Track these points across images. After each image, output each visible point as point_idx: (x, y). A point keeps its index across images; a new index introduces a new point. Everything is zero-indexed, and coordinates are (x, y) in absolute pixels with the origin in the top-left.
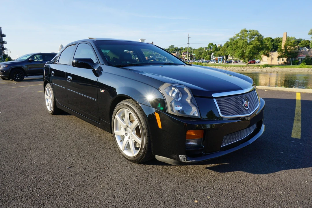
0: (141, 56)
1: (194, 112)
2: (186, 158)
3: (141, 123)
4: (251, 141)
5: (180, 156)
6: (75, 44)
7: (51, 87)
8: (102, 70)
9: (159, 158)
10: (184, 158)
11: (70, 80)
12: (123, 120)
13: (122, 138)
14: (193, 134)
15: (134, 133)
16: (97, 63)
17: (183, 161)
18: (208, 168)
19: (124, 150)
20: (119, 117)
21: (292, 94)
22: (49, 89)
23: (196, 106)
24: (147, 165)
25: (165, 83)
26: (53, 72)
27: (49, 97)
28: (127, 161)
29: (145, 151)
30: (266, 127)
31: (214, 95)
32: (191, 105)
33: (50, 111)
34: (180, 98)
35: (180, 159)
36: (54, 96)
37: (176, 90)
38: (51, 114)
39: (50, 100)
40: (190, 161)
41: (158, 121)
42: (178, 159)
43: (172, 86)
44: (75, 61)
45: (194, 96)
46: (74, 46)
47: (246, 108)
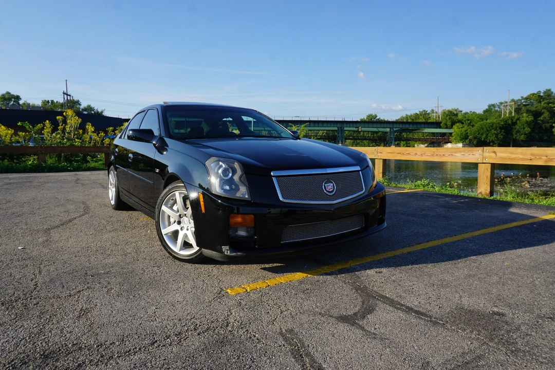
0: (243, 126)
1: (243, 192)
2: (230, 249)
5: (223, 247)
6: (145, 111)
7: (114, 172)
8: (168, 147)
9: (205, 252)
10: (227, 250)
11: (132, 159)
14: (239, 219)
16: (158, 134)
17: (226, 253)
23: (246, 186)
25: (212, 157)
26: (117, 150)
31: (274, 173)
32: (240, 184)
33: (113, 204)
34: (230, 175)
35: (223, 251)
37: (224, 166)
38: (113, 208)
39: (113, 190)
40: (234, 254)
41: (202, 203)
42: (221, 251)
43: (219, 161)
44: (131, 132)
45: (245, 173)
46: (143, 114)
47: (327, 193)
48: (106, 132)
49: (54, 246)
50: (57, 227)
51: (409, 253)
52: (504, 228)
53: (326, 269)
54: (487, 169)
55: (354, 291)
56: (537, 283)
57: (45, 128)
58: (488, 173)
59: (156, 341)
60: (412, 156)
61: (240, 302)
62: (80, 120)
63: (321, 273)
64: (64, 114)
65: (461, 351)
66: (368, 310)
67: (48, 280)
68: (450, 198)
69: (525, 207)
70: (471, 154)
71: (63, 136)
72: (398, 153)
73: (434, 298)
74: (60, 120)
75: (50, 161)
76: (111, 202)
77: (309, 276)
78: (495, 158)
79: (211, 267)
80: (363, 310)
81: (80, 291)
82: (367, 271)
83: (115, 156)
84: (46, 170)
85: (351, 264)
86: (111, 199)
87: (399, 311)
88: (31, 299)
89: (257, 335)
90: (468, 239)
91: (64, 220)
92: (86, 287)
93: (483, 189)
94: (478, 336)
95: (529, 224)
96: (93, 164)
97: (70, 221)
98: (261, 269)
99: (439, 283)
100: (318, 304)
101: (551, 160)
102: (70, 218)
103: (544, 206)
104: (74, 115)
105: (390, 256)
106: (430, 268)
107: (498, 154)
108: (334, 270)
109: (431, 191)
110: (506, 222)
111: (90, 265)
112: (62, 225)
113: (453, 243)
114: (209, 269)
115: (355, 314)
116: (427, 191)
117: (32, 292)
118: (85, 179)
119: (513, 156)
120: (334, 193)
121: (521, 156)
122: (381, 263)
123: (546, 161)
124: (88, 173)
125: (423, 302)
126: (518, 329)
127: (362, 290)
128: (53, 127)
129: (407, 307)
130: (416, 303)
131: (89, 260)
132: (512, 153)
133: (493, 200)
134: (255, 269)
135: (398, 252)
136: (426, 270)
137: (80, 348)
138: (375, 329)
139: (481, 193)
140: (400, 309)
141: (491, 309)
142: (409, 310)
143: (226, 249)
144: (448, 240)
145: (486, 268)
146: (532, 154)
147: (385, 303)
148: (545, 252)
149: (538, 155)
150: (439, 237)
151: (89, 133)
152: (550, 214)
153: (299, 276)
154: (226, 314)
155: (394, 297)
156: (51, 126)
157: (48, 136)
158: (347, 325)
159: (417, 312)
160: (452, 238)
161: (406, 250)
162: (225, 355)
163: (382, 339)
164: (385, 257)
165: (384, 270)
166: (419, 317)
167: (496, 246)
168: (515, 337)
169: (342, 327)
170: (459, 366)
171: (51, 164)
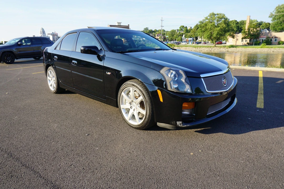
1: (187, 89)
2: (182, 123)
3: (145, 98)
4: (228, 110)
5: (177, 122)
6: (76, 32)
7: (53, 70)
9: (160, 124)
10: (181, 124)
11: (75, 64)
12: (128, 96)
13: (128, 111)
14: (186, 105)
15: (138, 106)
16: (101, 49)
17: (180, 126)
18: (196, 131)
19: (129, 120)
20: (125, 94)
21: (255, 72)
22: (52, 72)
23: (189, 84)
24: (148, 131)
25: (165, 67)
26: (55, 57)
27: (52, 78)
28: (132, 128)
29: (148, 119)
30: (238, 100)
31: (202, 76)
32: (185, 83)
33: (53, 90)
34: (177, 78)
35: (178, 124)
36: (57, 78)
37: (174, 73)
38: (54, 93)
39: (53, 81)
40: (185, 126)
41: (160, 96)
42: (176, 125)
43: (170, 69)
44: (83, 48)
45: (188, 77)
47: (224, 85)
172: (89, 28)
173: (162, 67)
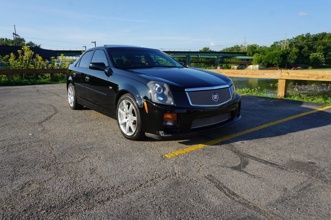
1: (170, 101)
2: (164, 133)
6: (93, 50)
8: (113, 72)
9: (148, 134)
11: (88, 80)
14: (169, 116)
16: (108, 66)
17: (161, 135)
23: (172, 97)
25: (151, 80)
26: (74, 74)
31: (187, 90)
32: (168, 96)
34: (162, 91)
37: (158, 86)
39: (72, 97)
40: (167, 135)
41: (146, 108)
42: (159, 134)
43: (156, 83)
44: (91, 65)
45: (171, 90)
46: (92, 52)
47: (215, 101)
48: (50, 60)
49: (50, 133)
50: (44, 121)
51: (254, 132)
52: (299, 116)
53: (213, 142)
54: (283, 83)
55: (234, 153)
56: (326, 146)
57: (11, 57)
58: (284, 85)
59: (142, 184)
60: (240, 75)
61: (176, 162)
62: (33, 53)
63: (212, 144)
64: (22, 48)
65: (300, 182)
66: (245, 164)
67: (60, 153)
68: (264, 99)
69: (305, 104)
70: (275, 74)
71: (22, 63)
72: (232, 73)
73: (276, 156)
74: (20, 52)
75: (16, 78)
76: (71, 105)
77: (206, 146)
78: (288, 76)
79: (149, 143)
80: (243, 163)
81: (83, 159)
82: (236, 142)
83: (73, 78)
84: (14, 84)
85: (225, 139)
86: (70, 103)
87: (261, 163)
88: (57, 164)
89: (194, 179)
90: (282, 123)
91: (46, 116)
92: (85, 157)
93: (281, 93)
94: (305, 174)
95: (311, 114)
96: (43, 80)
97: (50, 117)
98: (178, 143)
99: (276, 148)
100: (218, 161)
101: (319, 78)
102: (48, 115)
103: (315, 103)
104: (29, 49)
105: (245, 133)
106: (268, 140)
107: (289, 74)
108: (218, 142)
109: (251, 95)
110: (298, 113)
111: (79, 144)
112: (47, 119)
113: (275, 125)
114: (148, 143)
115: (239, 165)
116: (249, 95)
117: (56, 161)
118: (43, 90)
119: (299, 75)
120: (217, 100)
121: (303, 75)
122: (242, 137)
123: (317, 78)
124: (42, 86)
125: (272, 158)
126: (324, 170)
127: (237, 152)
128: (16, 57)
129: (265, 161)
130: (269, 159)
131: (76, 141)
132: (297, 74)
133: (286, 100)
134: (175, 143)
135: (248, 131)
136: (267, 141)
137: (103, 190)
138: (253, 173)
139: (279, 96)
140: (261, 162)
141: (307, 161)
142: (266, 162)
143: (161, 133)
144: (271, 124)
145: (297, 139)
146: (309, 74)
147: (252, 159)
148: (324, 129)
149: (312, 75)
150: (267, 123)
151: (40, 61)
152: (320, 108)
153: (200, 146)
154: (172, 168)
155: (256, 156)
156: (15, 56)
157: (13, 62)
158: (238, 171)
159: (271, 163)
160: (273, 123)
161: (252, 130)
162: (183, 190)
163: (259, 178)
164: (242, 134)
165: (245, 141)
166: (273, 166)
167: (298, 127)
168: (324, 174)
169: (235, 172)
170: (302, 189)
171: (17, 80)
172: (105, 46)
173: (149, 80)
